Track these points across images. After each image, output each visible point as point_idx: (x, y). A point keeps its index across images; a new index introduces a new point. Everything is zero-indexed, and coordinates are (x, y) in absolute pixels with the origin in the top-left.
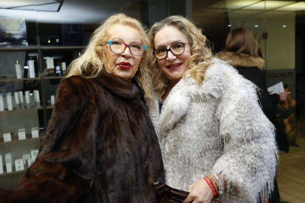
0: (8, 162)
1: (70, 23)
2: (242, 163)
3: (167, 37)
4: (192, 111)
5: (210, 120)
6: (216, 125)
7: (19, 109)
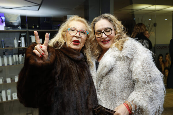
0: (9, 94)
1: (45, 17)
2: (145, 95)
3: (102, 26)
4: (117, 66)
5: (127, 71)
6: (130, 74)
7: (16, 64)
